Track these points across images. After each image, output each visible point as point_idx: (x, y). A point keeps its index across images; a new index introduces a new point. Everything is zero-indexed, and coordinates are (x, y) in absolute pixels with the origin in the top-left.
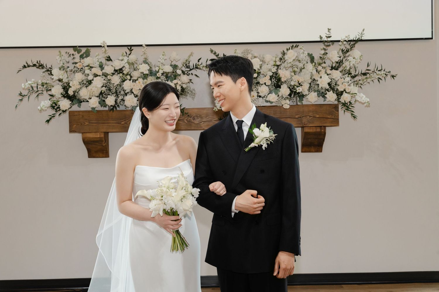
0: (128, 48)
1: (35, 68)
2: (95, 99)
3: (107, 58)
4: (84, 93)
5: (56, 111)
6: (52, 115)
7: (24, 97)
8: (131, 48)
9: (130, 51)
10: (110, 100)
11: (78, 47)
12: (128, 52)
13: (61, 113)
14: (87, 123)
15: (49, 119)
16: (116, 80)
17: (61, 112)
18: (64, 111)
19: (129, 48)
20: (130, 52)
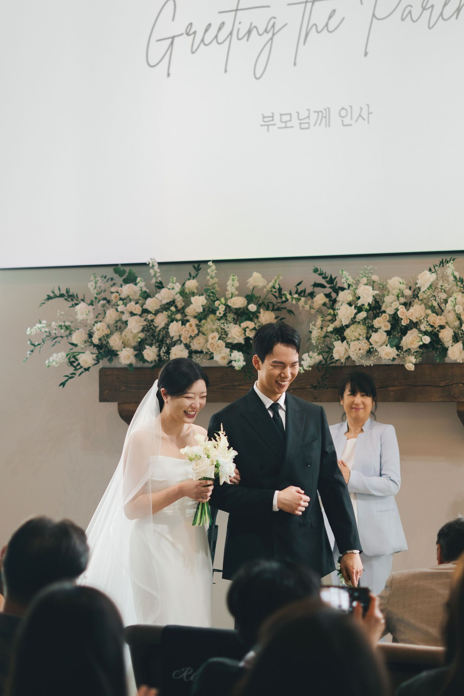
0: (194, 267)
1: (61, 299)
2: (128, 351)
3: (159, 285)
4: (115, 342)
5: (76, 369)
6: (70, 376)
7: (35, 347)
8: (199, 266)
9: (197, 271)
10: (150, 353)
11: (120, 266)
12: (193, 273)
13: (83, 372)
14: (123, 388)
15: (63, 381)
16: (160, 320)
17: (82, 370)
18: (87, 369)
19: (196, 265)
20: (197, 273)
